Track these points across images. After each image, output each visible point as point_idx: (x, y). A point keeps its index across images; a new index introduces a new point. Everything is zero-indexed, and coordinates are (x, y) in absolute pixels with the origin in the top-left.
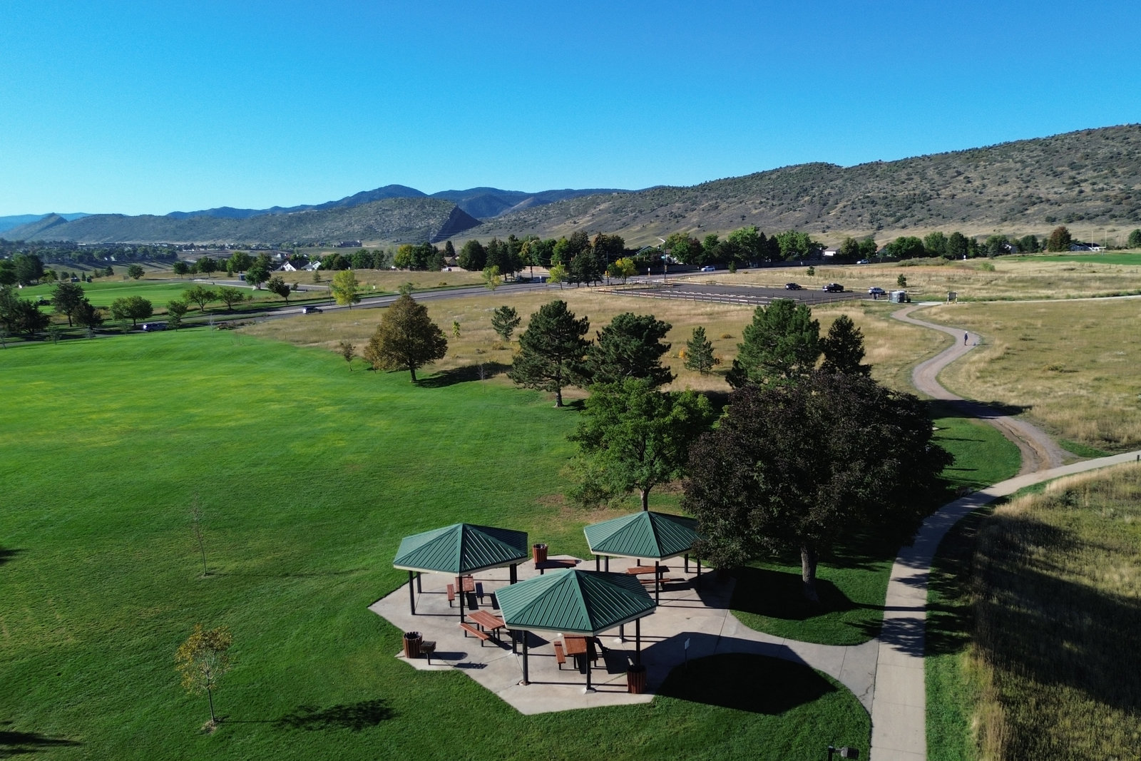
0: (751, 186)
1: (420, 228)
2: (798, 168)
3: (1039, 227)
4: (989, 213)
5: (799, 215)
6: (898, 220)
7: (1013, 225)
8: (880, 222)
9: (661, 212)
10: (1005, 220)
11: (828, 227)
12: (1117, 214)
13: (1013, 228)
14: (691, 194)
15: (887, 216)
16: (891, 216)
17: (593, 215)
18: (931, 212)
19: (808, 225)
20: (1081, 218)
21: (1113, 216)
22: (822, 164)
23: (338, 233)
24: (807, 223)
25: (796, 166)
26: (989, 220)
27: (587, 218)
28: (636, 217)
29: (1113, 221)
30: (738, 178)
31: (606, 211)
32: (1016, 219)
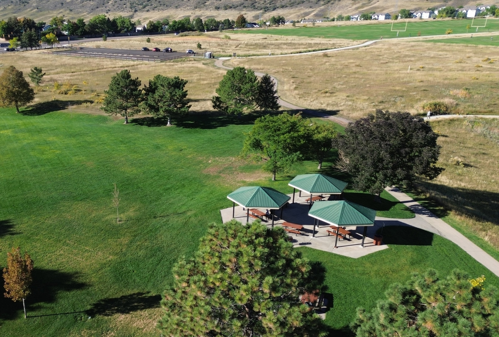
3: (212, 11)
5: (92, 3)
6: (145, 7)
8: (136, 8)
10: (196, 8)
11: (109, 10)
13: (201, 12)
15: (138, 5)
20: (231, 8)
26: (189, 8)
29: (244, 9)
32: (201, 8)
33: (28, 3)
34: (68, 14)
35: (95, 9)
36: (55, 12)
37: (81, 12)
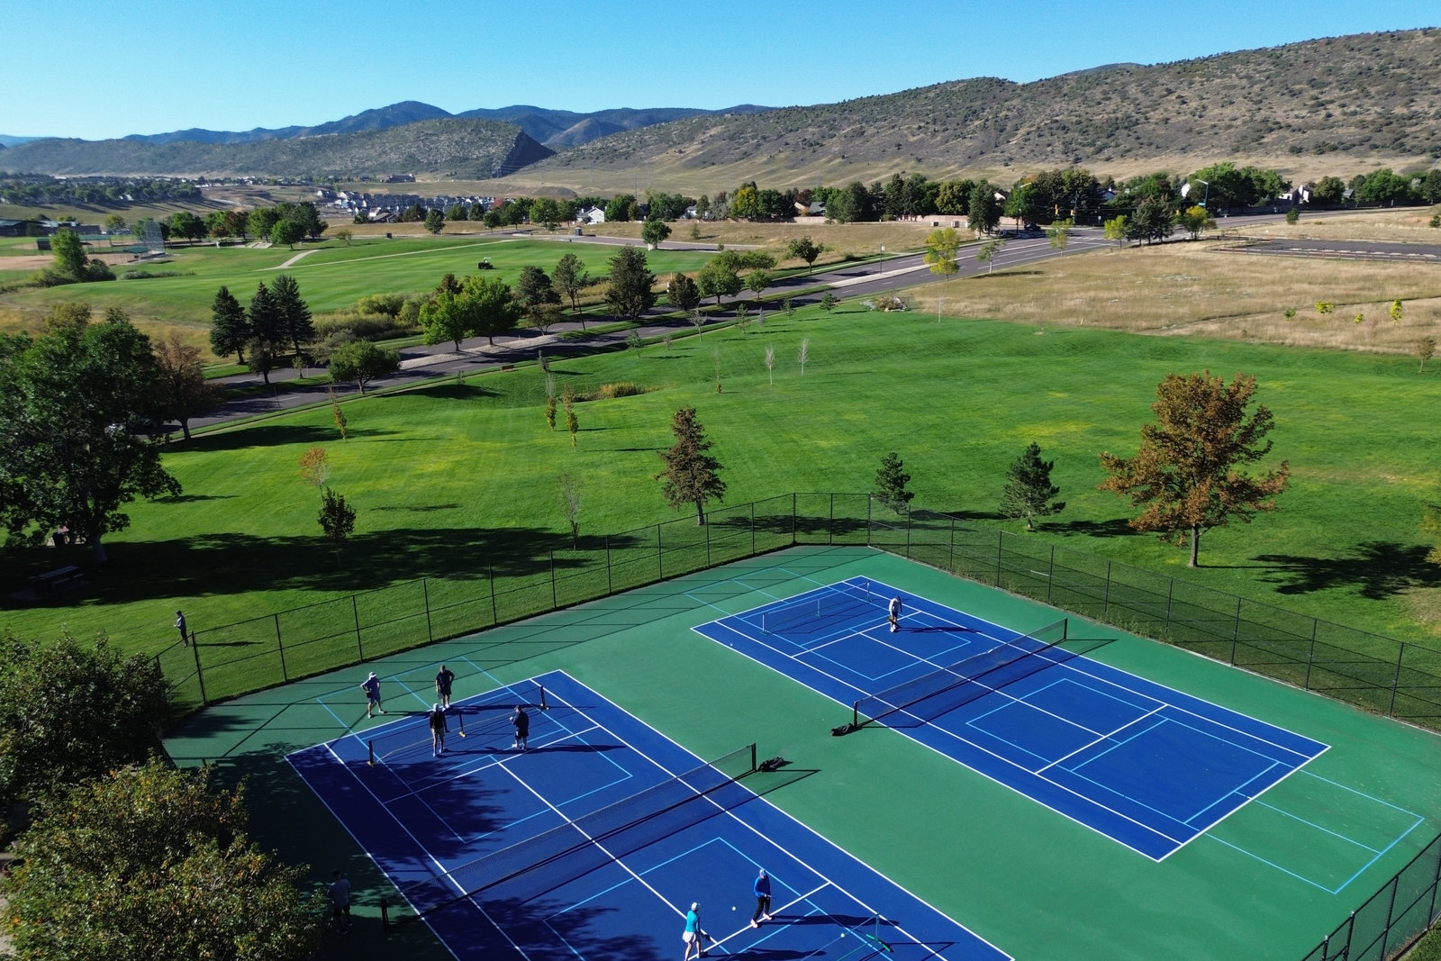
0: (903, 106)
1: (478, 158)
2: (961, 85)
3: (1282, 159)
4: (1215, 142)
5: (969, 144)
6: (1100, 151)
7: (1249, 157)
8: (1077, 152)
9: (790, 138)
10: (1236, 150)
11: (1011, 159)
12: (1378, 143)
13: (1250, 160)
14: (827, 115)
15: (1084, 146)
16: (1089, 145)
17: (703, 142)
18: (1141, 141)
19: (985, 157)
20: (1334, 149)
21: (1374, 147)
22: (992, 79)
23: (370, 163)
24: (982, 153)
25: (959, 82)
26: (1216, 151)
27: (695, 146)
28: (758, 146)
29: (1374, 153)
30: (885, 96)
31: (720, 136)
32: (1251, 150)
33: (822, 145)
34: (913, 168)
35: (975, 157)
36: (883, 165)
37: (942, 164)
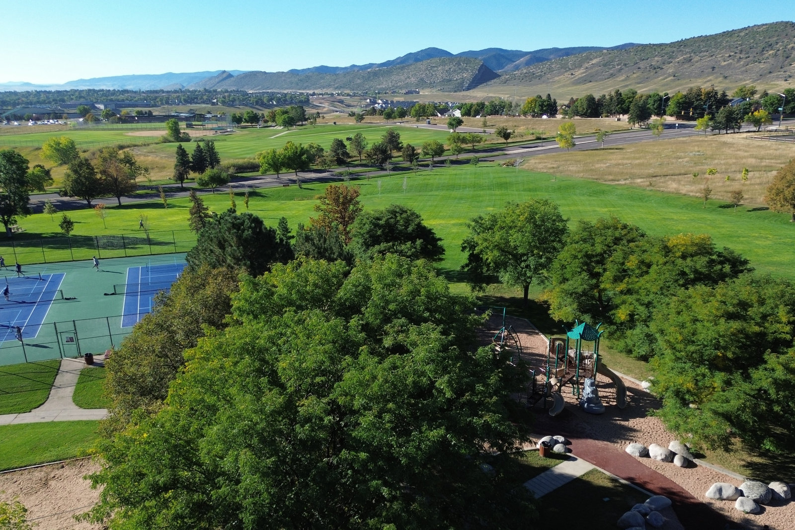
0: (721, 42)
1: (457, 80)
2: (765, 27)
5: (763, 66)
9: (642, 65)
11: (790, 77)
14: (669, 49)
17: (587, 68)
22: (787, 23)
23: (400, 83)
24: (770, 72)
25: (763, 25)
27: (582, 70)
28: (621, 69)
30: (710, 36)
31: (598, 64)
33: (662, 69)
35: (765, 75)
36: (700, 81)
37: (741, 80)
